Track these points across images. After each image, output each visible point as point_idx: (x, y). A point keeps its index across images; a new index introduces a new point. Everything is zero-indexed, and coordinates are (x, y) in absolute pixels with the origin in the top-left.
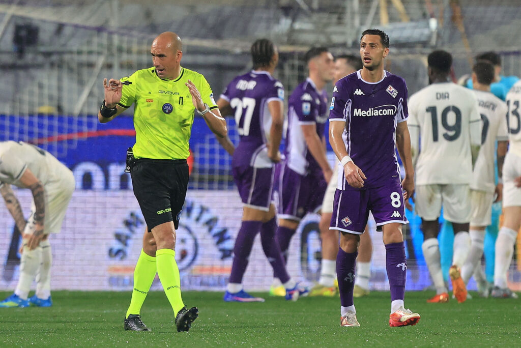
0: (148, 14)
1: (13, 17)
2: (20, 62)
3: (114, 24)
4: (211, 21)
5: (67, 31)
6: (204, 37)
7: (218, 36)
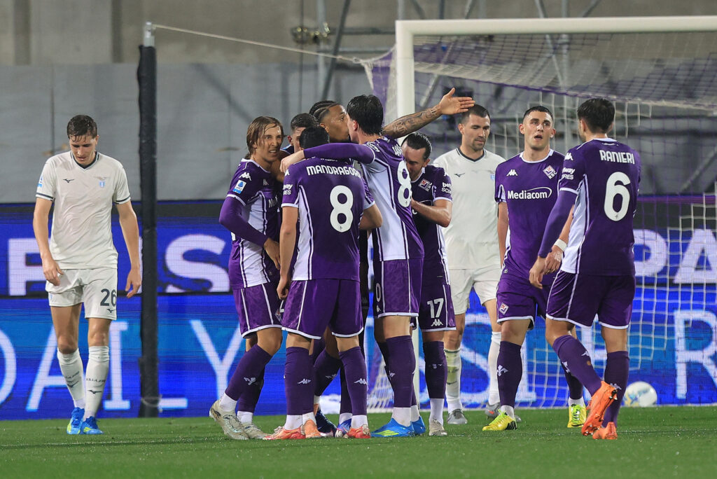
0: (605, 71)
1: (440, 77)
2: (449, 133)
3: (563, 83)
4: (681, 77)
5: (508, 93)
6: (675, 98)
7: (691, 96)
